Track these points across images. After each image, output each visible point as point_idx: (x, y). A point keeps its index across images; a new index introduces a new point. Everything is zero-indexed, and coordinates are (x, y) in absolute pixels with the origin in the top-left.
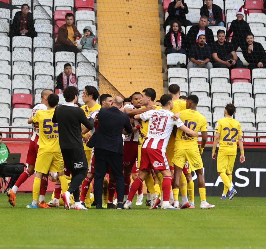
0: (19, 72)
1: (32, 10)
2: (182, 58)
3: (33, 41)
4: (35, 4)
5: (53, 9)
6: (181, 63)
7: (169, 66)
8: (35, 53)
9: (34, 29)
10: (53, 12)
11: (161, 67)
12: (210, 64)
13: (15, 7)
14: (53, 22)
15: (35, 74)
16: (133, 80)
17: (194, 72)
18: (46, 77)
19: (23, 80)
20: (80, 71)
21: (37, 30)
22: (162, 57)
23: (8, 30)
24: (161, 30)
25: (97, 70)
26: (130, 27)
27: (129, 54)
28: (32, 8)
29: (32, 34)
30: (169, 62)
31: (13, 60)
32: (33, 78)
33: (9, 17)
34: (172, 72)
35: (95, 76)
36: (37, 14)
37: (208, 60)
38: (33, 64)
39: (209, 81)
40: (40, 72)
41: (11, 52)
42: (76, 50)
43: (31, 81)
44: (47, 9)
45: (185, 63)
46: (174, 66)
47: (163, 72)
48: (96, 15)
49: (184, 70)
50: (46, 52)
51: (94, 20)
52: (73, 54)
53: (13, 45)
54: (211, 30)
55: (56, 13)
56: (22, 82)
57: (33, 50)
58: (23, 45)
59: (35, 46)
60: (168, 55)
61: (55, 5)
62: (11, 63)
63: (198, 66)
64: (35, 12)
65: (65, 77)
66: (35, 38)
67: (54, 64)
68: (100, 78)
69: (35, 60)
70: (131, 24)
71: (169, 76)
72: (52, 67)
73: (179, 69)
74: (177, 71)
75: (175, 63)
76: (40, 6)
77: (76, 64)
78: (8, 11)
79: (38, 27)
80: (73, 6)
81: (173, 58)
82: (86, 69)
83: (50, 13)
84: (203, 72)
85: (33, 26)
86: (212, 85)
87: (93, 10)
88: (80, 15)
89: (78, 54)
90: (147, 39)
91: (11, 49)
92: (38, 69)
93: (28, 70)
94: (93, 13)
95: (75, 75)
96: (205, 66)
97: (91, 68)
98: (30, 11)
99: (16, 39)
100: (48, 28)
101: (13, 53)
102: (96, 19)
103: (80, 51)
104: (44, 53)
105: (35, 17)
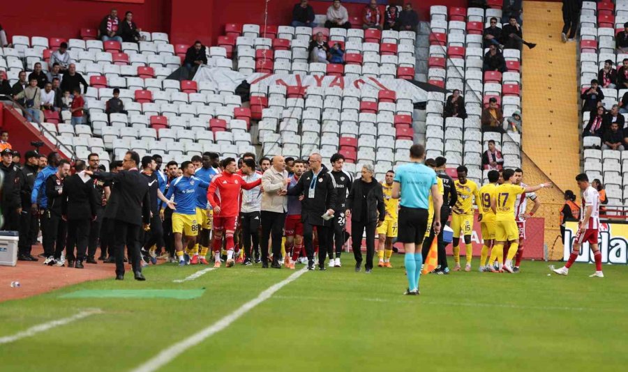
0: (450, 149)
1: (464, 95)
2: (597, 140)
3: (464, 121)
4: (467, 89)
5: (483, 94)
6: (596, 145)
7: (585, 148)
8: (465, 133)
9: (465, 111)
10: (483, 97)
11: (578, 148)
12: (622, 147)
13: (449, 91)
14: (482, 105)
15: (465, 151)
16: (553, 159)
17: (608, 153)
18: (475, 154)
19: (454, 156)
20: (506, 149)
21: (468, 112)
22: (579, 140)
23: (442, 111)
24: (579, 115)
25: (521, 149)
26: (552, 112)
27: (549, 136)
28: (464, 92)
29: (463, 115)
30: (585, 144)
31: (446, 138)
32: (463, 154)
33: (443, 100)
34: (587, 153)
35: (519, 154)
36: (468, 98)
37: (619, 143)
38: (463, 142)
39: (621, 162)
40: (470, 150)
41: (444, 131)
42: (502, 131)
43: (461, 157)
44: (478, 94)
45: (600, 145)
46: (590, 148)
47: (580, 152)
48: (521, 100)
49: (599, 152)
50: (475, 132)
51: (519, 105)
52: (499, 134)
53: (446, 125)
54: (623, 116)
55: (485, 97)
56: (453, 158)
57: (463, 130)
58: (455, 125)
59: (465, 126)
60: (585, 138)
61: (485, 90)
62: (444, 141)
63: (611, 148)
64: (466, 96)
65: (490, 154)
66: (466, 119)
67: (482, 143)
68: (523, 156)
69: (465, 138)
70: (553, 109)
71: (585, 156)
72: (481, 146)
73: (595, 151)
74: (593, 152)
75: (591, 145)
76: (472, 90)
77: (502, 144)
78: (442, 95)
79: (469, 109)
80: (500, 91)
81: (588, 140)
82: (510, 148)
83: (480, 97)
84: (615, 154)
85: (464, 108)
86: (624, 165)
87: (518, 95)
88: (507, 100)
89: (504, 135)
90: (568, 123)
91: (444, 128)
92: (468, 147)
93: (459, 147)
94: (519, 98)
95: (501, 153)
96: (617, 149)
97: (515, 147)
98: (462, 95)
99: (449, 120)
100: (478, 111)
101: (446, 132)
102: (521, 104)
103: (505, 132)
104: (473, 133)
105: (466, 101)
